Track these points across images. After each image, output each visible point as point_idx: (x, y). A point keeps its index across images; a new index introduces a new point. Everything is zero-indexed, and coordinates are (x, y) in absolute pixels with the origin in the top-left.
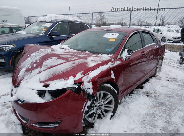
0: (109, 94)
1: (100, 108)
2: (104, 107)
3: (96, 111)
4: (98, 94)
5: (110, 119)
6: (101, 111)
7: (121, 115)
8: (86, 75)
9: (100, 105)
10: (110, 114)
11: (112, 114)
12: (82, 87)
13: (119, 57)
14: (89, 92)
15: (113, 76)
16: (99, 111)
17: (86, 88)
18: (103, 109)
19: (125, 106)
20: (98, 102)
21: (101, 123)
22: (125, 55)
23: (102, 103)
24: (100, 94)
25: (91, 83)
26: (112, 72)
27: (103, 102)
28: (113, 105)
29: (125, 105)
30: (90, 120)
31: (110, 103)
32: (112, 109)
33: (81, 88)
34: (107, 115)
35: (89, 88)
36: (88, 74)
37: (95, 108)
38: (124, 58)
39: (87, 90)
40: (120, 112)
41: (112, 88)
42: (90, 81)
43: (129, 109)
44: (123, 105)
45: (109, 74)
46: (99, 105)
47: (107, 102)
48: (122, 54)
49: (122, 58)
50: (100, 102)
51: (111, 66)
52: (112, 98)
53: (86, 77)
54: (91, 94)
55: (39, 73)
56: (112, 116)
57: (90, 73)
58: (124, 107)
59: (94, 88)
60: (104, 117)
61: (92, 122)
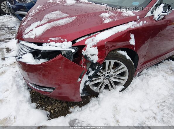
0: (122, 64)
1: (109, 79)
2: (114, 78)
3: (103, 81)
4: (107, 62)
5: (120, 92)
6: (110, 82)
7: (135, 89)
8: (92, 37)
9: (109, 75)
10: (121, 87)
11: (123, 87)
12: (84, 52)
13: (149, 14)
14: (93, 60)
15: (132, 42)
16: (107, 82)
17: (89, 54)
18: (112, 81)
19: (144, 80)
20: (107, 72)
21: (107, 95)
22: (159, 12)
23: (112, 73)
24: (110, 63)
25: (97, 47)
26: (132, 36)
27: (114, 73)
28: (126, 78)
29: (144, 78)
30: (95, 89)
31: (123, 74)
32: (124, 82)
33: (82, 53)
34: (116, 88)
35: (93, 54)
36: (95, 36)
37: (102, 78)
38: (156, 17)
39: (91, 57)
40: (136, 86)
41: (128, 57)
42: (95, 45)
43: (148, 85)
44: (142, 78)
45: (128, 39)
46: (107, 75)
47: (118, 73)
48: (154, 11)
49: (153, 16)
50: (109, 73)
51: (132, 27)
52: (126, 69)
53: (91, 39)
54: (95, 62)
55: (38, 26)
56: (123, 90)
57: (98, 34)
58: (142, 80)
59: (101, 55)
60: (113, 89)
61: (97, 92)
